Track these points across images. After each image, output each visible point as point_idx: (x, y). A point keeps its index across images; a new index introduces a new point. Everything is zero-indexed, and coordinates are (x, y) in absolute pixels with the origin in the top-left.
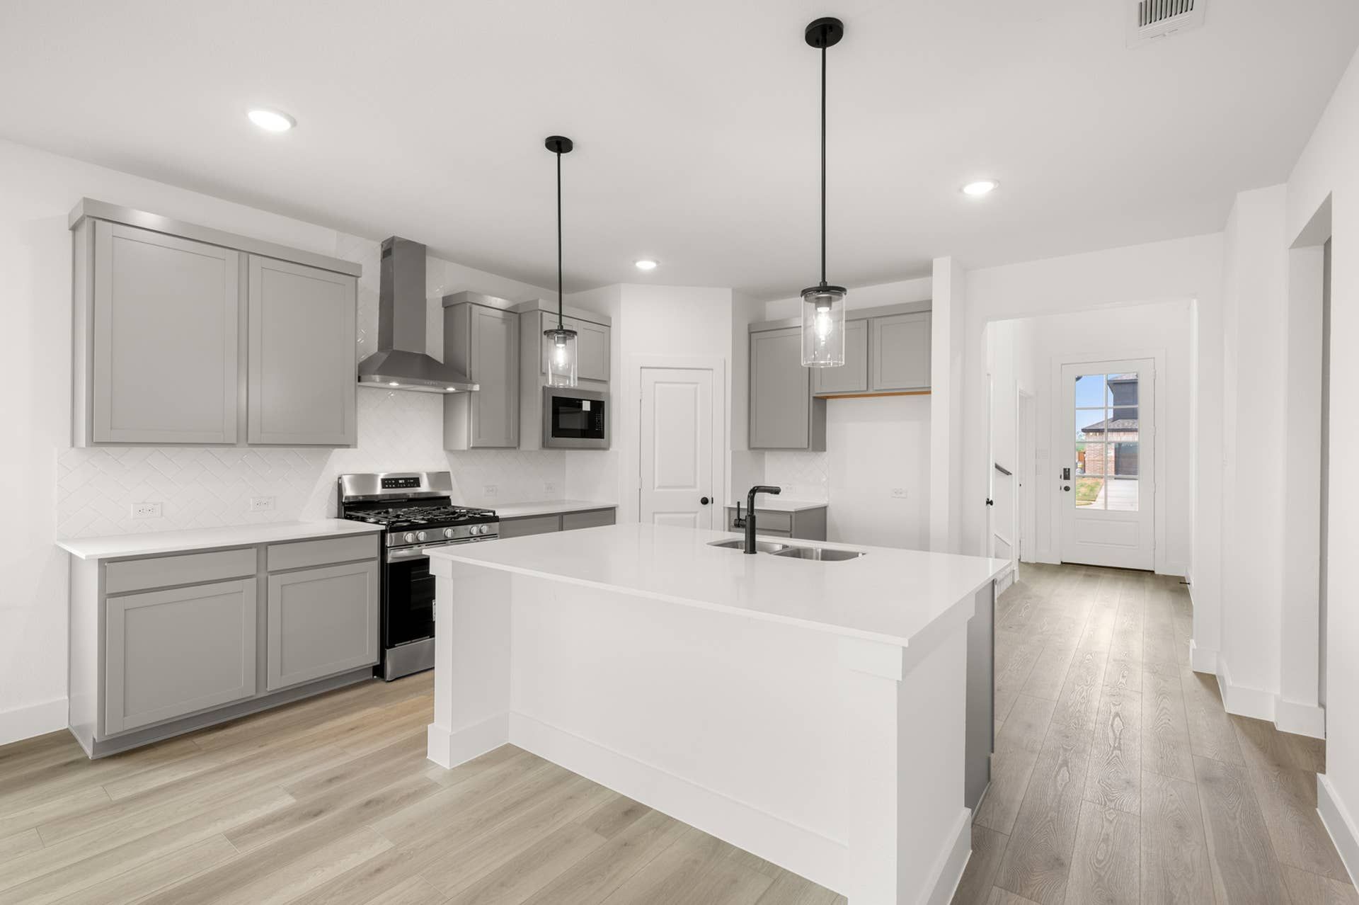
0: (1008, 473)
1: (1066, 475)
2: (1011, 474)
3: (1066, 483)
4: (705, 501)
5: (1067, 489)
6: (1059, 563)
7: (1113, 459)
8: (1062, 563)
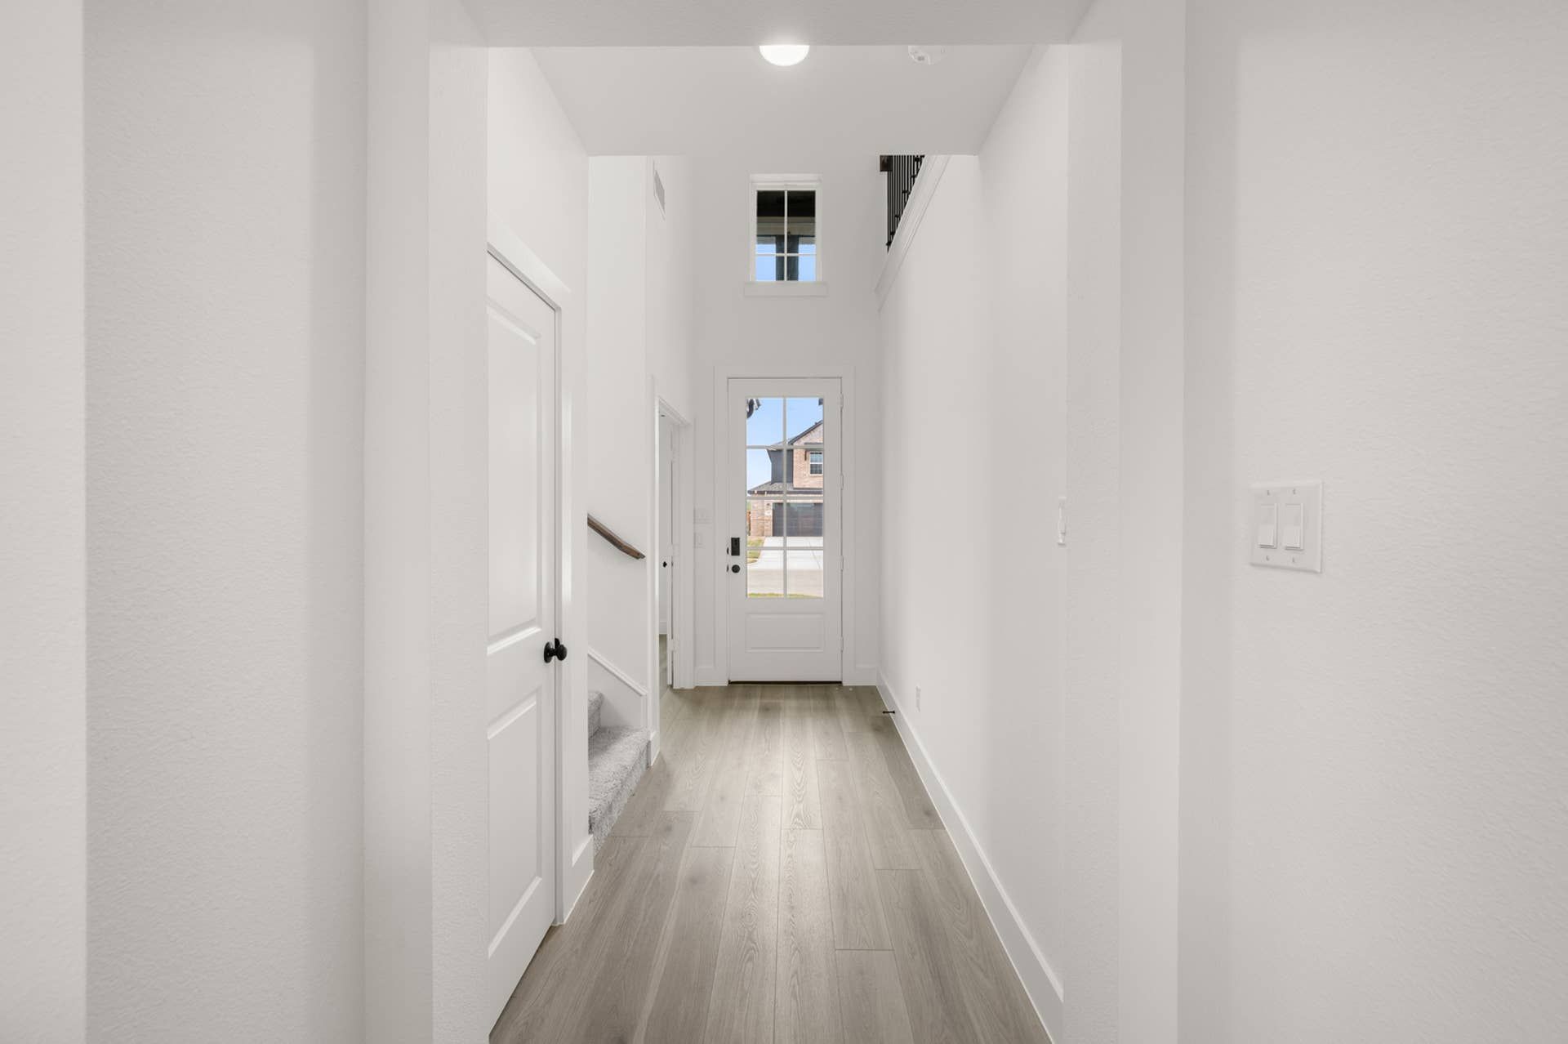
0: (638, 555)
1: (735, 547)
2: (644, 557)
3: (735, 560)
5: (736, 569)
6: (726, 684)
7: (771, 519)
8: (730, 683)
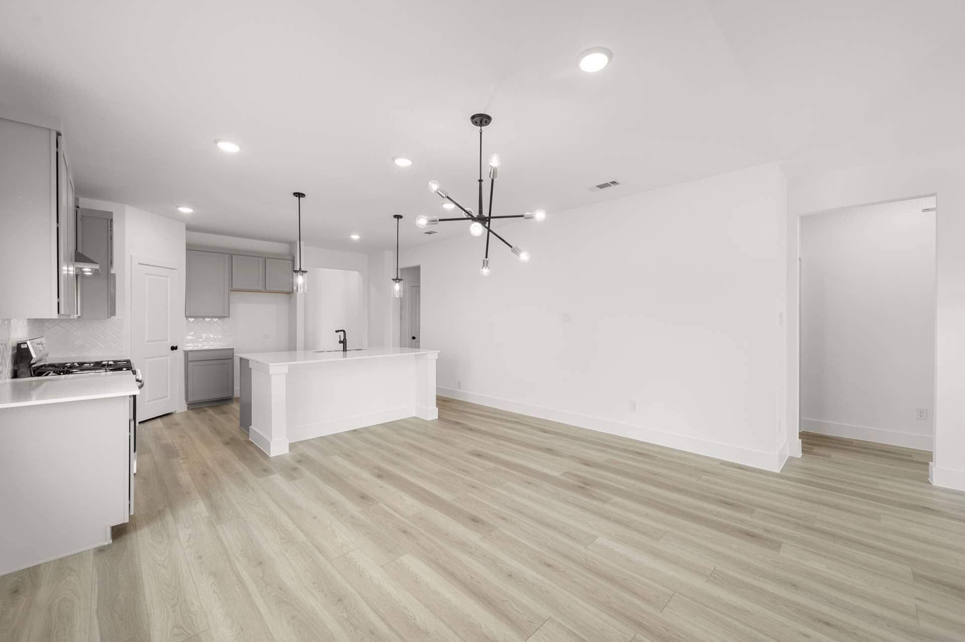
4: (173, 348)
